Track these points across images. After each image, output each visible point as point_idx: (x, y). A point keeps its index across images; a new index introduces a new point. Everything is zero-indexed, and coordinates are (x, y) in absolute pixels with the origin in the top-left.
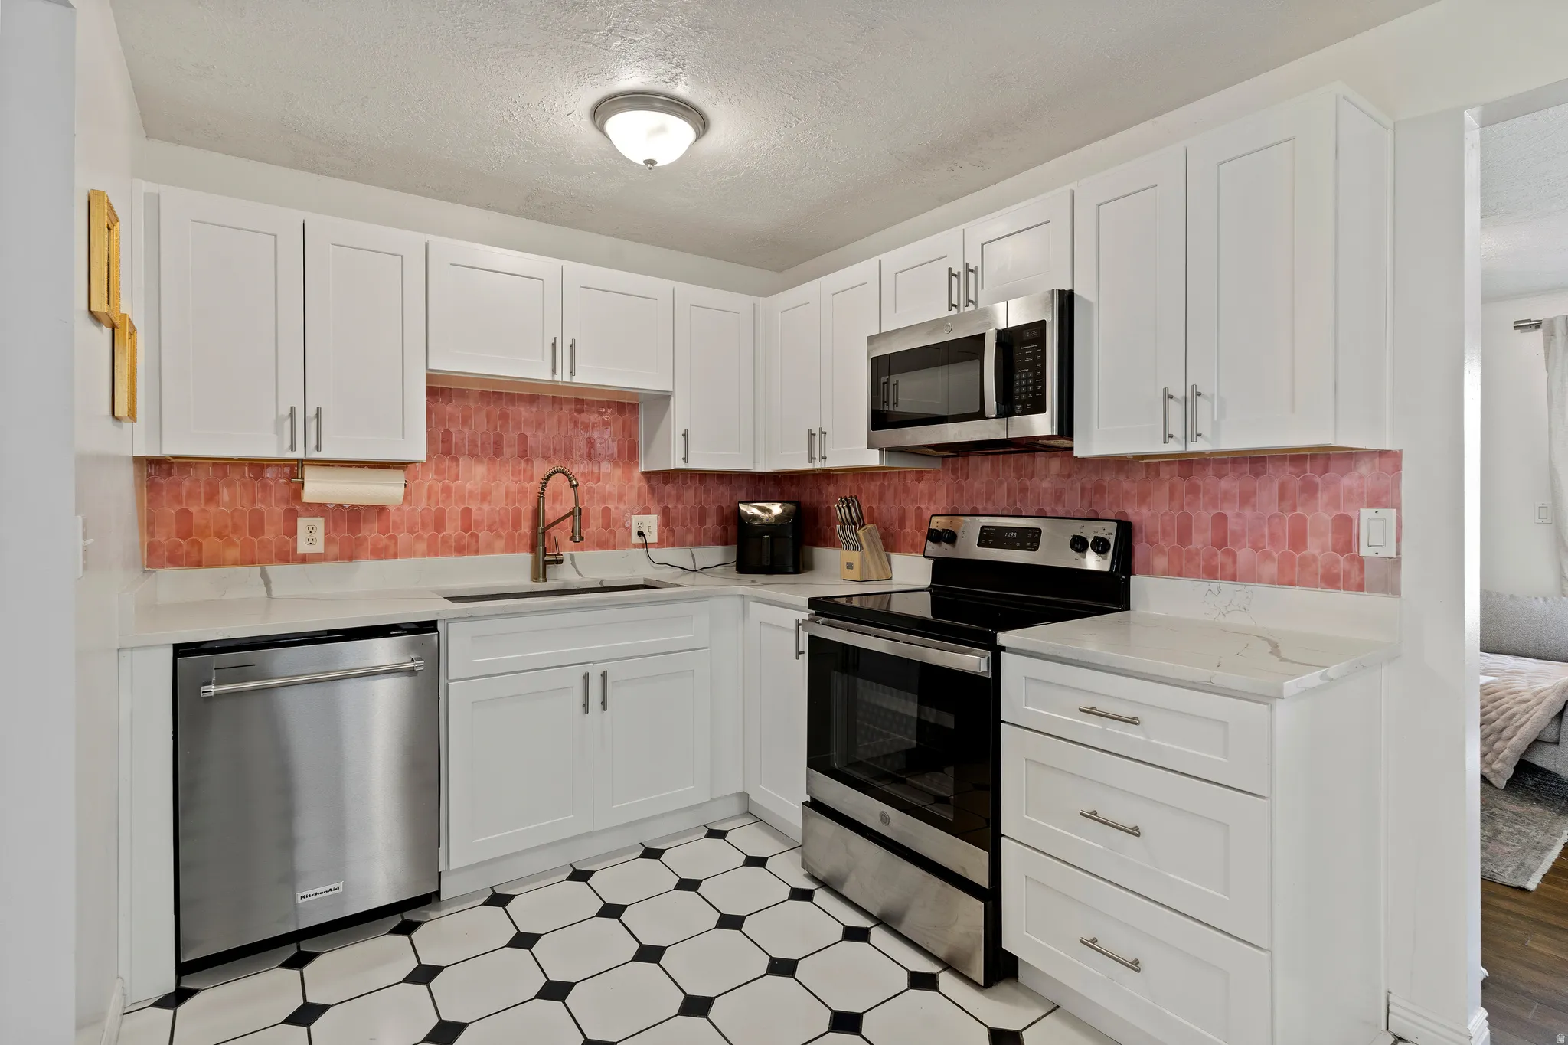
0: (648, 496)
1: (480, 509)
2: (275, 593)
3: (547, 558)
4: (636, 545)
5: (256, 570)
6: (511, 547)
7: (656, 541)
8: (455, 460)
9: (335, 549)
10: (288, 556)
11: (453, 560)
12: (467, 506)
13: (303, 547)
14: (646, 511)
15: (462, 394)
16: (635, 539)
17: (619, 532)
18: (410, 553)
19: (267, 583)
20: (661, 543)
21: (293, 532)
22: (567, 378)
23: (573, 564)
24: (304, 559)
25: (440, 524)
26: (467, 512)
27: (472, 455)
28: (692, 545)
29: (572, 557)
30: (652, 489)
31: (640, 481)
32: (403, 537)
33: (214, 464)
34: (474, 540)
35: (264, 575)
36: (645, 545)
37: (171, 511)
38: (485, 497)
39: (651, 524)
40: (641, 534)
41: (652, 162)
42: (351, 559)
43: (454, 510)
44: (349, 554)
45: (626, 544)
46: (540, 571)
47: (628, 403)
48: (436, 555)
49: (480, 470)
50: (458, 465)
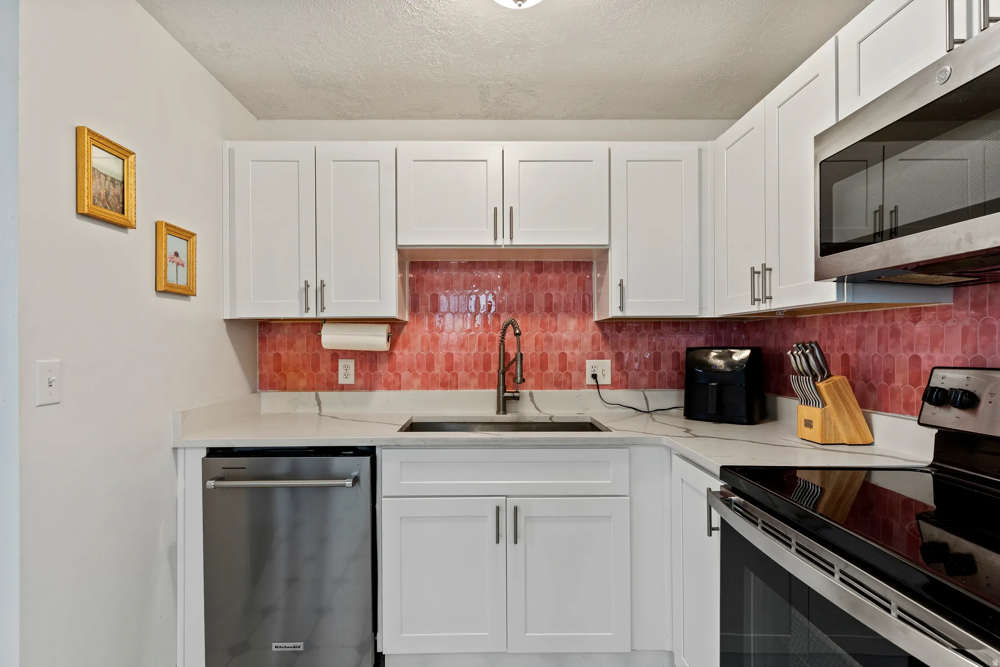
0: (602, 344)
1: (459, 354)
2: (325, 411)
3: (506, 394)
4: (590, 387)
5: (313, 394)
6: (482, 385)
7: (610, 383)
8: (442, 316)
9: (361, 382)
10: (333, 385)
11: (440, 393)
12: (449, 352)
13: (342, 380)
14: (601, 357)
15: (447, 265)
16: (589, 381)
17: (575, 374)
18: (409, 386)
19: (319, 404)
20: (614, 385)
21: (335, 370)
22: (507, 241)
23: (532, 401)
24: (342, 388)
25: (430, 366)
26: (449, 356)
27: (454, 313)
28: (646, 388)
29: (531, 395)
30: (606, 337)
31: (594, 330)
32: (405, 375)
33: (293, 324)
34: (455, 377)
35: (318, 398)
36: (598, 387)
37: (270, 354)
38: (463, 345)
39: (604, 368)
40: (594, 376)
42: (371, 389)
43: (440, 355)
44: (369, 387)
45: (581, 385)
46: (503, 405)
48: (428, 389)
49: (460, 323)
50: (442, 320)
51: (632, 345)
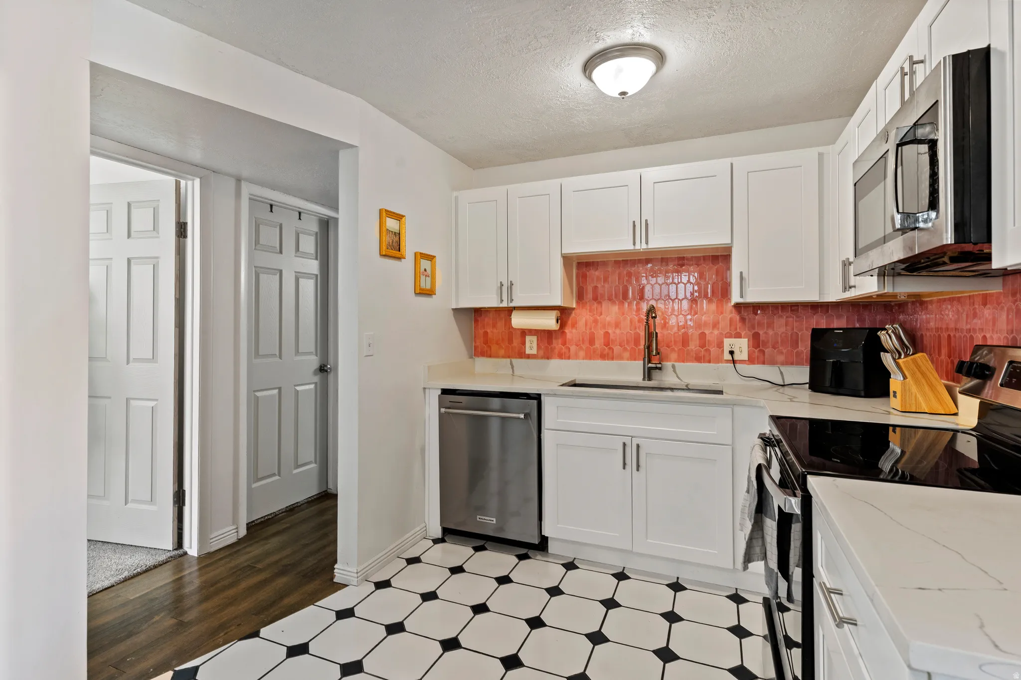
0: (739, 325)
1: (614, 333)
2: (516, 373)
3: (650, 365)
4: (727, 361)
5: (508, 360)
6: (633, 358)
7: (747, 359)
8: (600, 303)
9: (541, 353)
10: (522, 355)
11: (600, 363)
12: (607, 331)
13: (528, 351)
14: (738, 336)
15: (605, 264)
16: (728, 356)
17: (714, 350)
18: (576, 357)
19: (512, 367)
20: (751, 360)
21: (524, 343)
22: (644, 246)
23: (675, 371)
24: (529, 357)
25: (592, 341)
26: (607, 334)
27: (610, 299)
28: (783, 364)
29: (673, 367)
30: (743, 320)
31: (731, 312)
32: (573, 348)
33: (496, 310)
34: (611, 350)
35: (511, 364)
36: (734, 362)
37: (481, 332)
38: (617, 325)
39: (742, 346)
40: (732, 353)
41: (623, 93)
42: (548, 358)
43: (600, 333)
45: (719, 360)
46: (649, 374)
47: (721, 255)
48: (590, 359)
49: (615, 309)
50: (601, 306)
51: (770, 325)
